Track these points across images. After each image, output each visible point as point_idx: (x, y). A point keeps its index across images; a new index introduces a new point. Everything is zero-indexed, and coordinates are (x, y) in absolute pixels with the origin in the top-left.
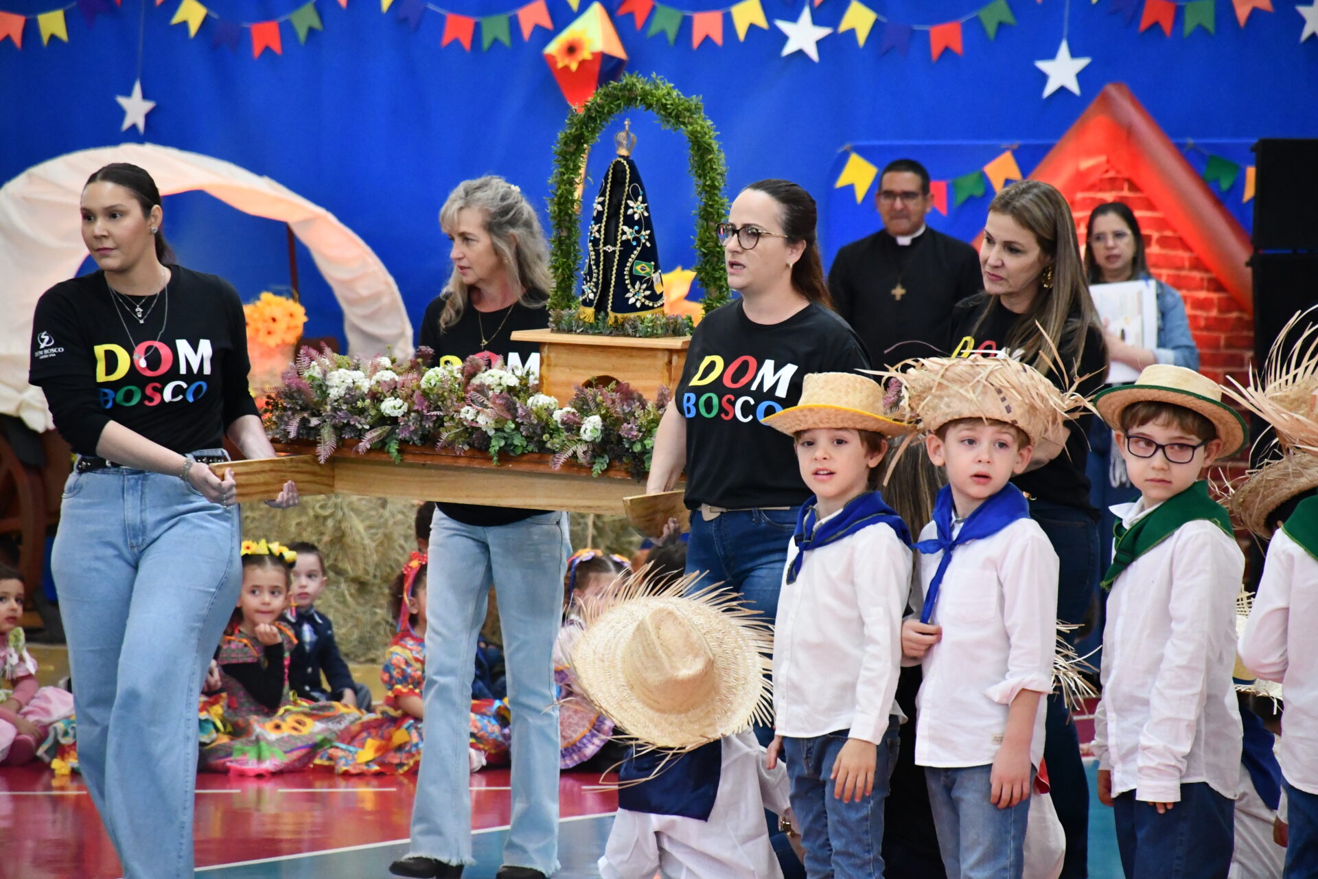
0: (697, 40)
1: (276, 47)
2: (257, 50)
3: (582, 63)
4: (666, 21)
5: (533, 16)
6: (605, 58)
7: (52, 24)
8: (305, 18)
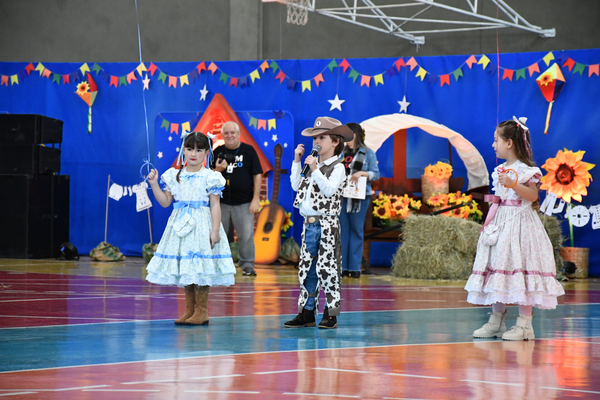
0: (590, 74)
1: (448, 83)
2: (442, 84)
3: (549, 83)
4: (580, 68)
5: (534, 68)
6: (557, 81)
7: (379, 79)
8: (458, 73)
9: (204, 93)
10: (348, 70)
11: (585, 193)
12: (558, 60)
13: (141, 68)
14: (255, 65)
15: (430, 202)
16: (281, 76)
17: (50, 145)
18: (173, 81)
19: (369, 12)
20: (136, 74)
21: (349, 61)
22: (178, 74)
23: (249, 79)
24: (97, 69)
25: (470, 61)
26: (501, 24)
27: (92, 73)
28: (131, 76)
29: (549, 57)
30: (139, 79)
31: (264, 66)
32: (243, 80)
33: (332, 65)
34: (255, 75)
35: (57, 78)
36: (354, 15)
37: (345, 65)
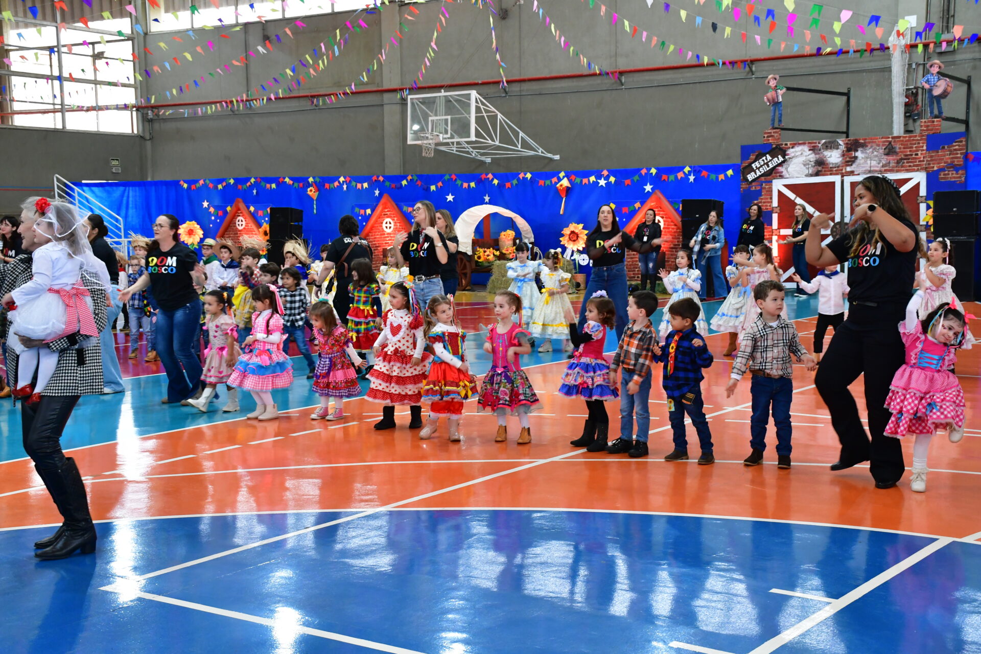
0: (583, 184)
1: (510, 187)
2: (507, 187)
3: (563, 188)
4: (578, 180)
5: (555, 180)
6: (567, 187)
7: (473, 185)
8: (515, 182)
9: (377, 192)
10: (456, 180)
11: (584, 246)
12: (567, 176)
13: (342, 179)
14: (405, 177)
15: (504, 252)
16: (419, 183)
17: (297, 224)
18: (359, 186)
19: (464, 148)
20: (339, 182)
21: (456, 175)
22: (362, 182)
23: (401, 185)
24: (318, 180)
25: (521, 176)
26: (532, 153)
27: (315, 182)
28: (336, 184)
29: (562, 174)
30: (341, 185)
31: (409, 178)
32: (398, 185)
33: (447, 177)
34: (404, 183)
35: (296, 185)
36: (455, 149)
37: (454, 177)
